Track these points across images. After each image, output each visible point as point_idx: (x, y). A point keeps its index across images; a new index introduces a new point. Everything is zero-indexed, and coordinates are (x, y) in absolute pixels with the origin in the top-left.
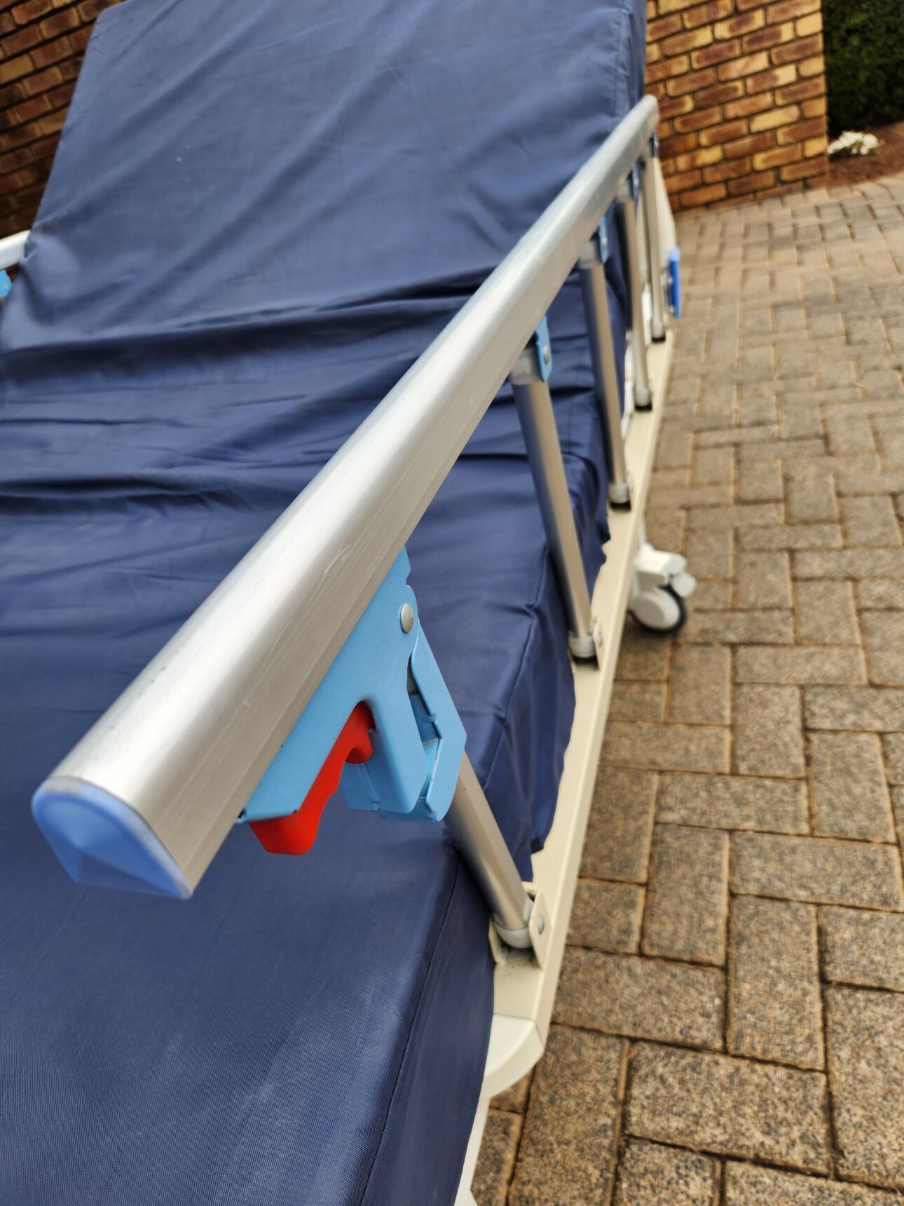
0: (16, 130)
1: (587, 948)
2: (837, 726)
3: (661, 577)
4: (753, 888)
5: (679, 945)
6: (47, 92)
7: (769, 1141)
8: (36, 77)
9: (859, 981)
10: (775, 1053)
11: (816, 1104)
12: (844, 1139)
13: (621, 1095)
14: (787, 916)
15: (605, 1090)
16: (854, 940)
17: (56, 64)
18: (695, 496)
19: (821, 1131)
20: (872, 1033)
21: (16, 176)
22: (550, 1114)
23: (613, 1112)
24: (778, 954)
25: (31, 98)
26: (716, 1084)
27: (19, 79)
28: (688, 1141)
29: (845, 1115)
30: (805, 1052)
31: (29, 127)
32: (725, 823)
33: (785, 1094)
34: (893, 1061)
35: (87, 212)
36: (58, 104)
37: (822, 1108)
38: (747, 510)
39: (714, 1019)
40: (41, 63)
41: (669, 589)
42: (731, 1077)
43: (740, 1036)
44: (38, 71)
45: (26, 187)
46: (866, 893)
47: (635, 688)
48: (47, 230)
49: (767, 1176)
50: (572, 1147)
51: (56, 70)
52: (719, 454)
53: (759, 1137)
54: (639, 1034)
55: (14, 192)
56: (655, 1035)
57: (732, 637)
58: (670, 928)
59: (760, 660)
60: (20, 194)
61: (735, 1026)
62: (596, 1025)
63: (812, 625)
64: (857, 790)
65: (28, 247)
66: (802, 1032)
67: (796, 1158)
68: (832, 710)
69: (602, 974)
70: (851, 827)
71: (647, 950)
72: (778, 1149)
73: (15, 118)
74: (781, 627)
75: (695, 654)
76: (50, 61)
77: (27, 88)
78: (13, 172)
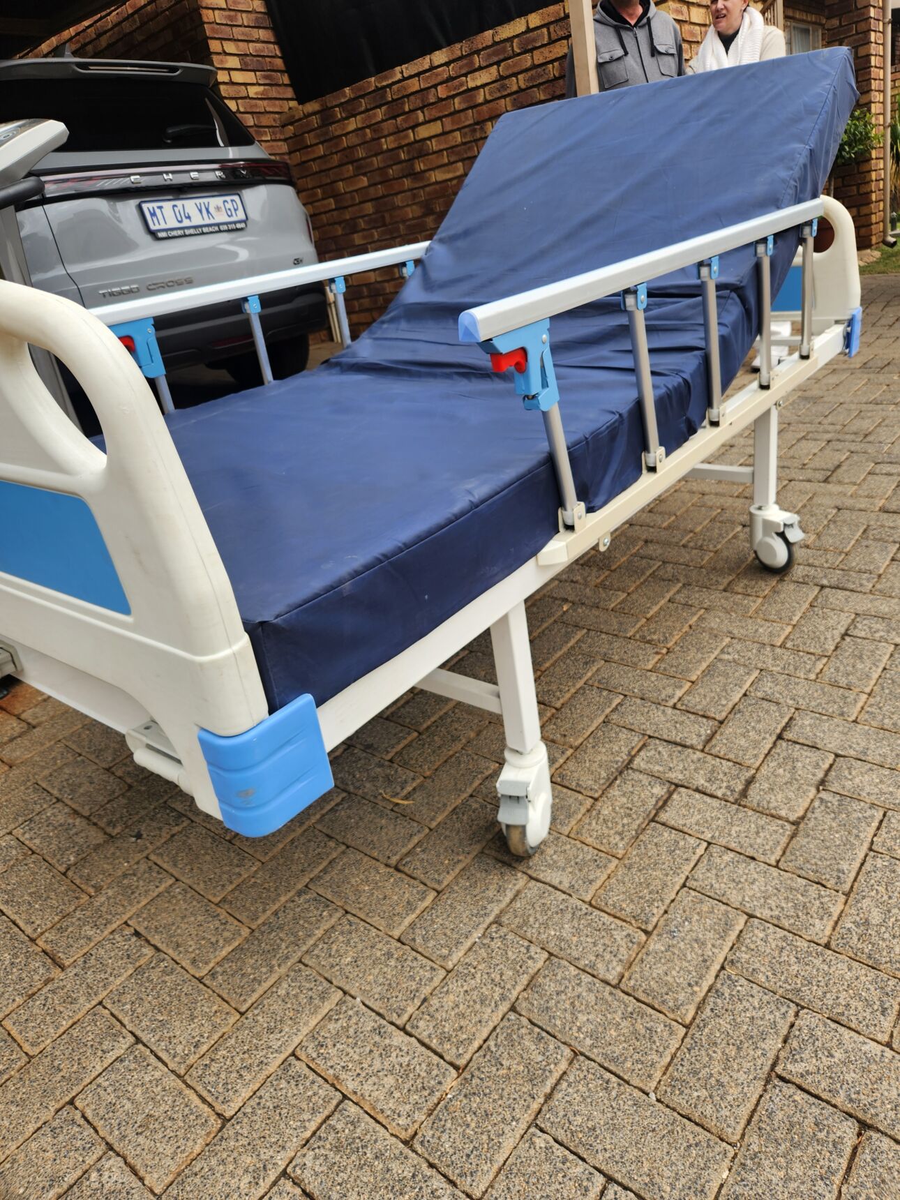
0: (416, 176)
1: (642, 699)
2: (869, 636)
3: (778, 525)
4: (760, 694)
5: (699, 707)
6: (446, 149)
7: (706, 784)
8: (443, 138)
9: (801, 741)
10: (731, 756)
11: (743, 778)
12: (750, 792)
13: (633, 753)
14: (775, 708)
15: (625, 750)
16: (810, 725)
17: (458, 129)
18: (849, 502)
19: (740, 787)
20: (795, 760)
21: (408, 209)
22: (590, 750)
23: (625, 757)
24: (759, 721)
25: (434, 153)
26: (689, 760)
27: (430, 138)
28: (662, 776)
29: (757, 785)
30: (750, 759)
31: (427, 174)
32: (760, 665)
33: (727, 771)
34: (800, 772)
35: (466, 233)
36: (452, 159)
37: (746, 781)
38: (886, 515)
39: (703, 738)
40: (448, 128)
41: (782, 535)
42: (699, 760)
43: (715, 746)
44: (444, 133)
45: (414, 218)
46: (831, 709)
47: (740, 596)
48: (441, 241)
49: (697, 796)
50: (596, 764)
51: (457, 134)
52: (885, 479)
53: (702, 782)
54: (656, 735)
55: (404, 221)
56: (665, 737)
57: (825, 582)
58: (698, 700)
59: (837, 597)
60: (408, 223)
61: (714, 741)
62: (633, 727)
63: (889, 584)
64: (860, 666)
65: (428, 250)
66: (751, 752)
67: (719, 794)
68: (870, 628)
69: (646, 710)
70: (843, 681)
71: (679, 706)
72: (711, 788)
73: (420, 166)
74: (865, 582)
75: (792, 586)
76: (455, 127)
77: (434, 145)
78: (408, 205)
